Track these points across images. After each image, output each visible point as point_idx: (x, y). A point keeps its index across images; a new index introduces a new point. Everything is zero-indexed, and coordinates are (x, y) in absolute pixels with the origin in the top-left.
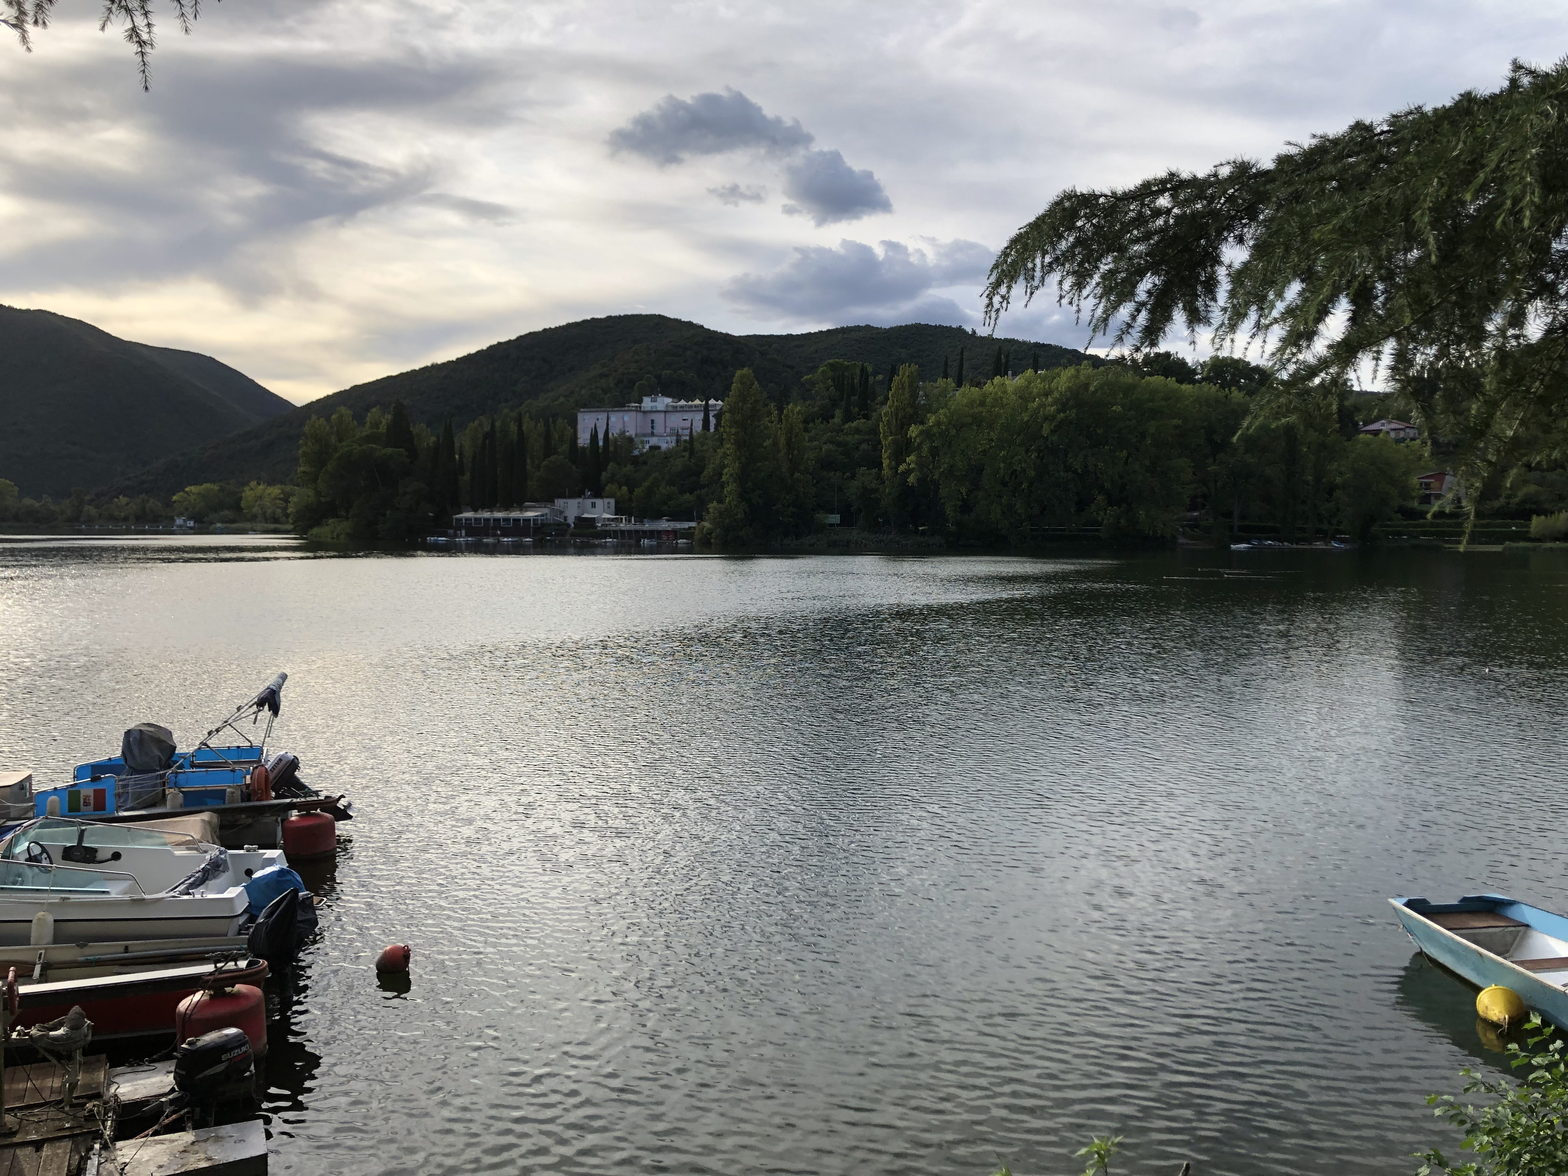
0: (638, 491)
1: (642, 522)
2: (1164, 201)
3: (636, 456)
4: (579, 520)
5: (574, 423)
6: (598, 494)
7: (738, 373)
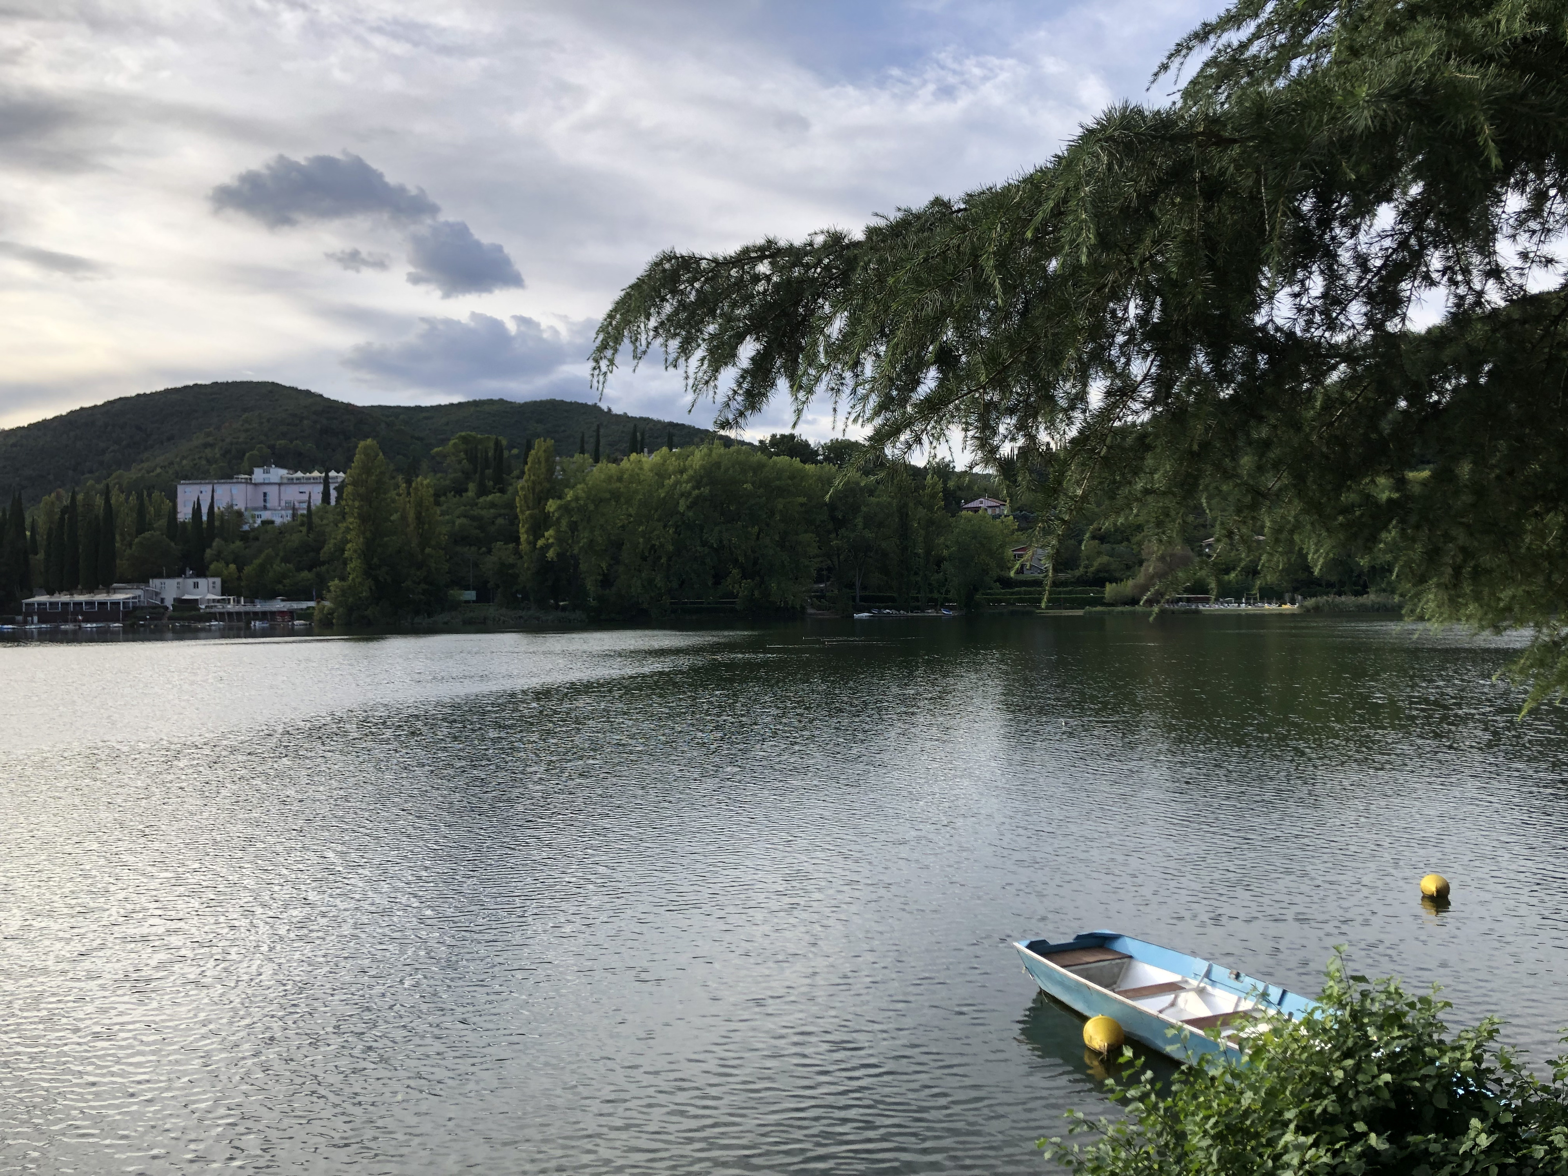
0: (247, 570)
1: (252, 602)
2: (764, 268)
3: (246, 532)
4: (180, 602)
5: (173, 497)
6: (201, 572)
7: (362, 444)
